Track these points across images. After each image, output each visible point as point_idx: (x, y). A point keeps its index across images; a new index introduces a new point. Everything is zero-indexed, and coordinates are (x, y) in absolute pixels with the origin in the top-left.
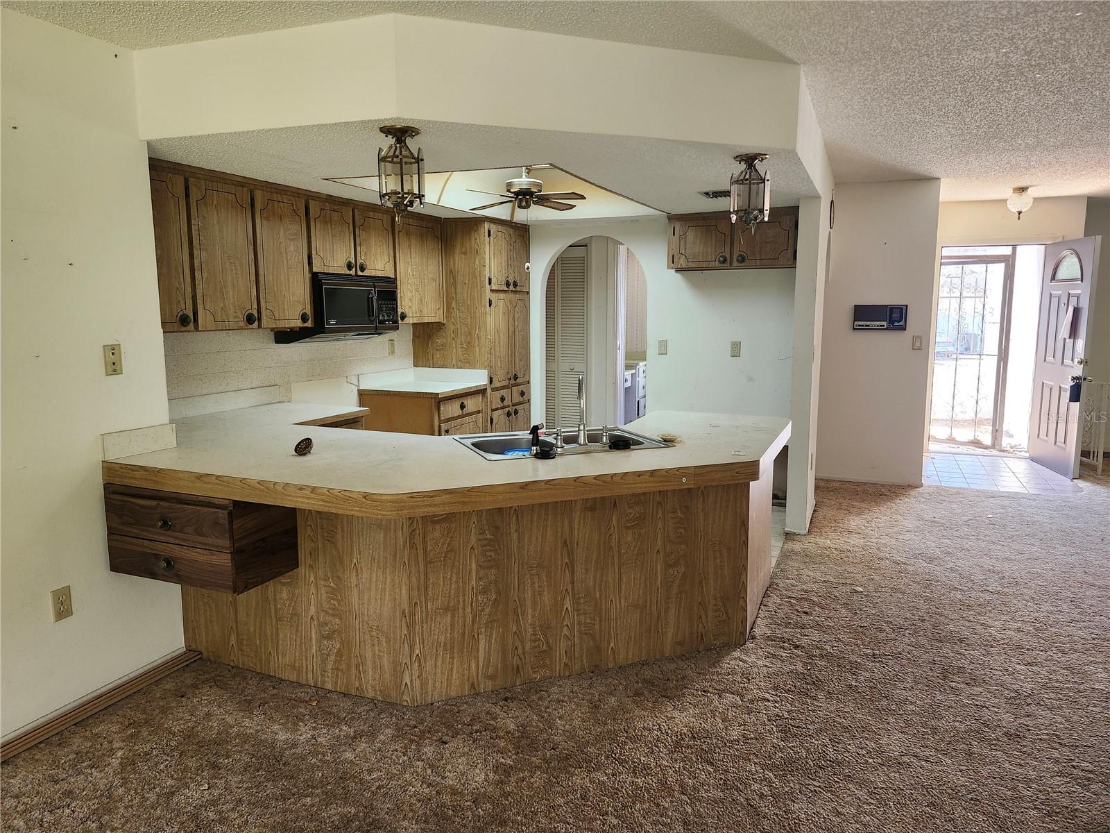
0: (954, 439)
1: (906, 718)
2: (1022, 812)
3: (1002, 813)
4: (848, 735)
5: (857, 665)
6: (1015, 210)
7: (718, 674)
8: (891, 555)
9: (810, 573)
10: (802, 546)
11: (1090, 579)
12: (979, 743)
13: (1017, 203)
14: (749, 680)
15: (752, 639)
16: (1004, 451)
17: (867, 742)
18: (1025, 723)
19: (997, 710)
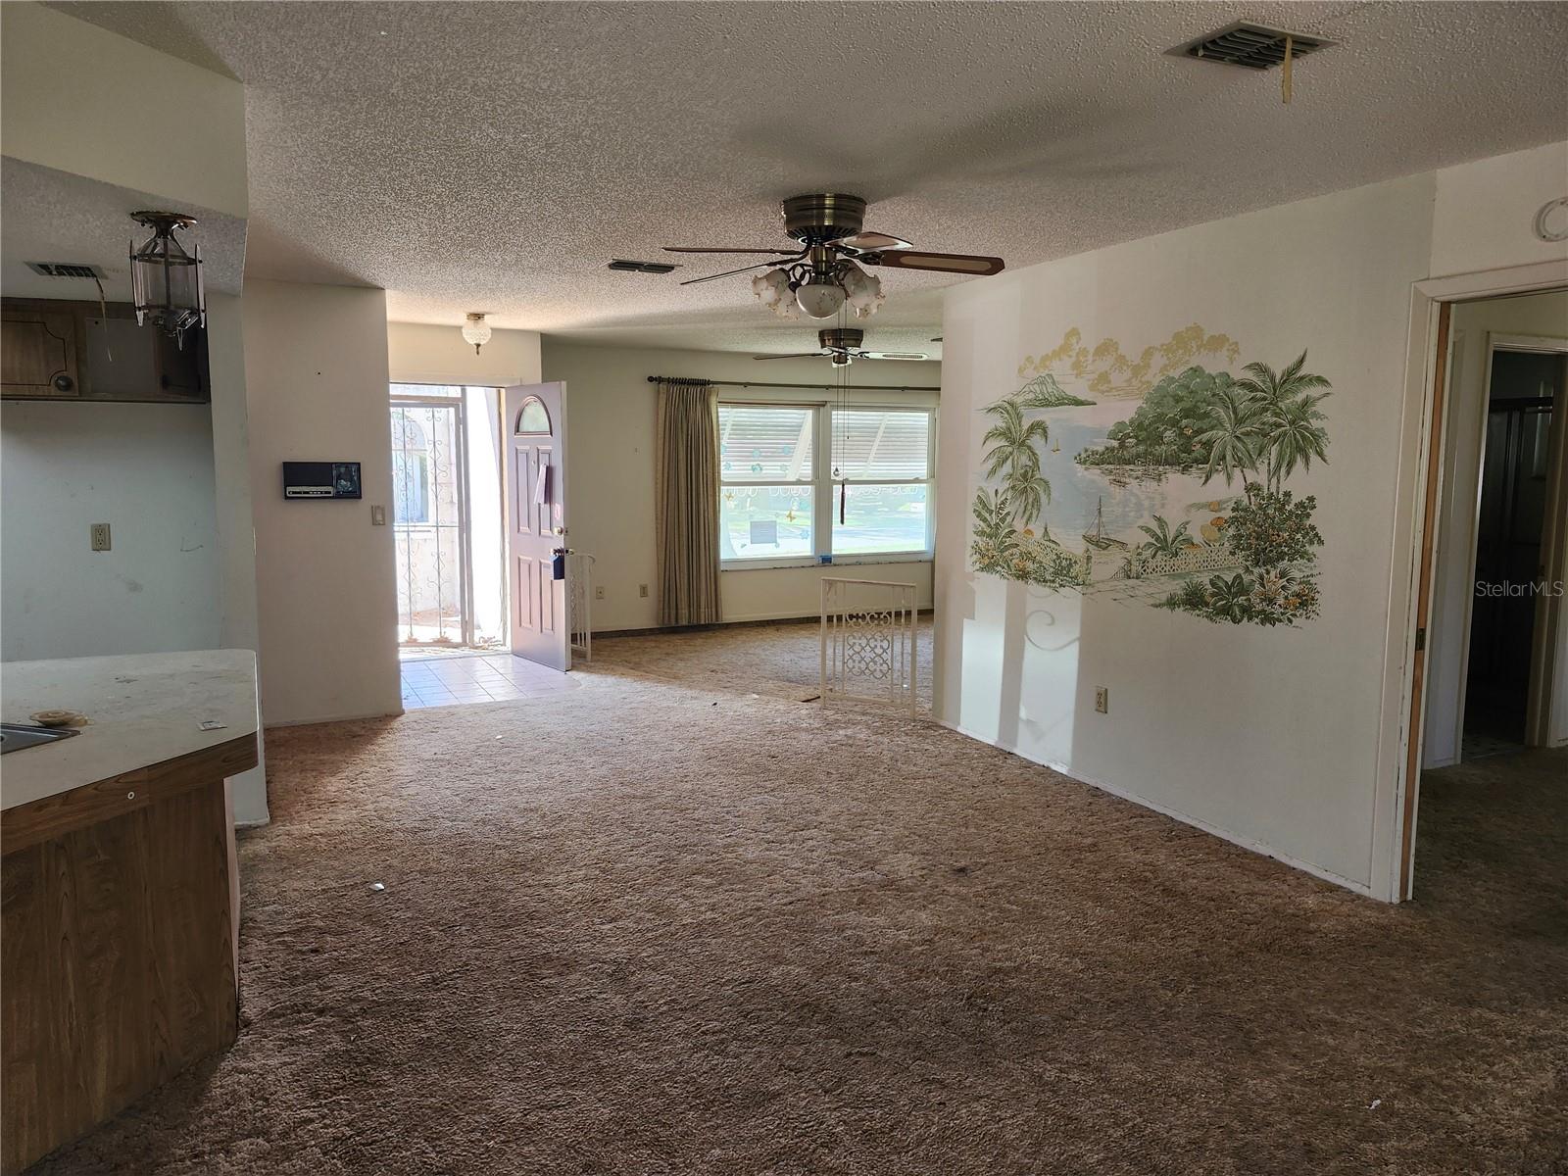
0: (415, 640)
1: (510, 1057)
2: (681, 1120)
3: (664, 1133)
4: (447, 1120)
5: (418, 1006)
6: (472, 342)
7: (210, 1113)
8: (401, 822)
9: (297, 884)
10: (268, 844)
11: (629, 790)
12: (603, 1050)
13: (472, 334)
14: (267, 1100)
15: (245, 1026)
16: (477, 648)
17: (477, 1117)
18: (639, 999)
19: (604, 996)
